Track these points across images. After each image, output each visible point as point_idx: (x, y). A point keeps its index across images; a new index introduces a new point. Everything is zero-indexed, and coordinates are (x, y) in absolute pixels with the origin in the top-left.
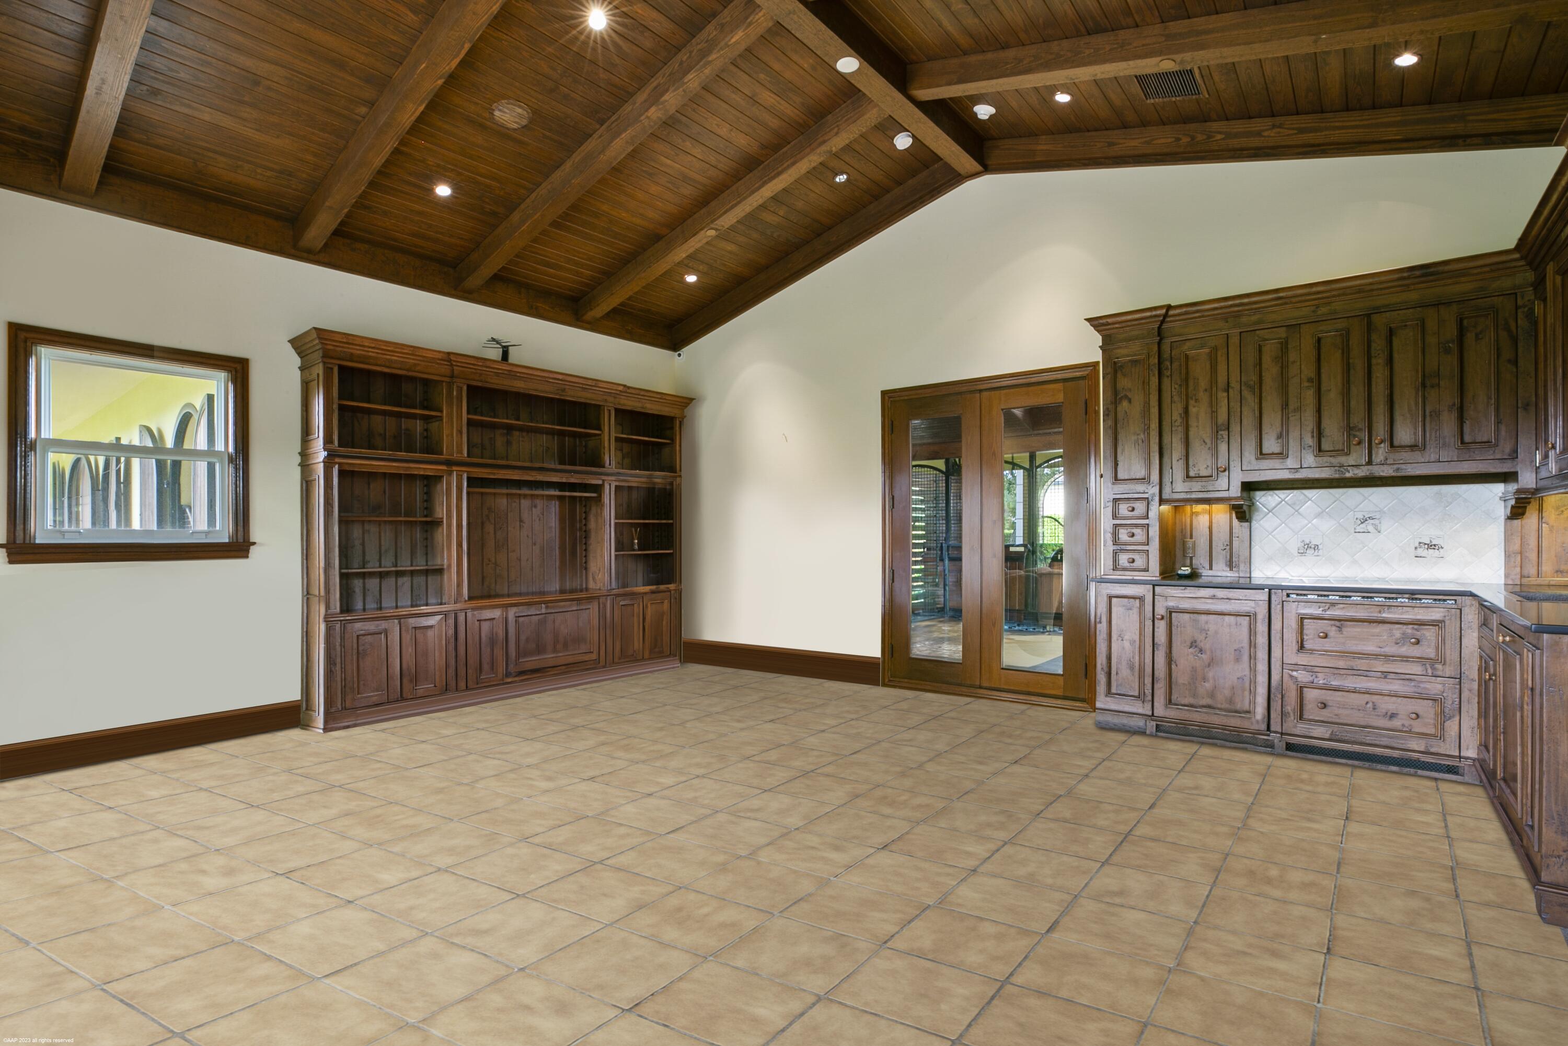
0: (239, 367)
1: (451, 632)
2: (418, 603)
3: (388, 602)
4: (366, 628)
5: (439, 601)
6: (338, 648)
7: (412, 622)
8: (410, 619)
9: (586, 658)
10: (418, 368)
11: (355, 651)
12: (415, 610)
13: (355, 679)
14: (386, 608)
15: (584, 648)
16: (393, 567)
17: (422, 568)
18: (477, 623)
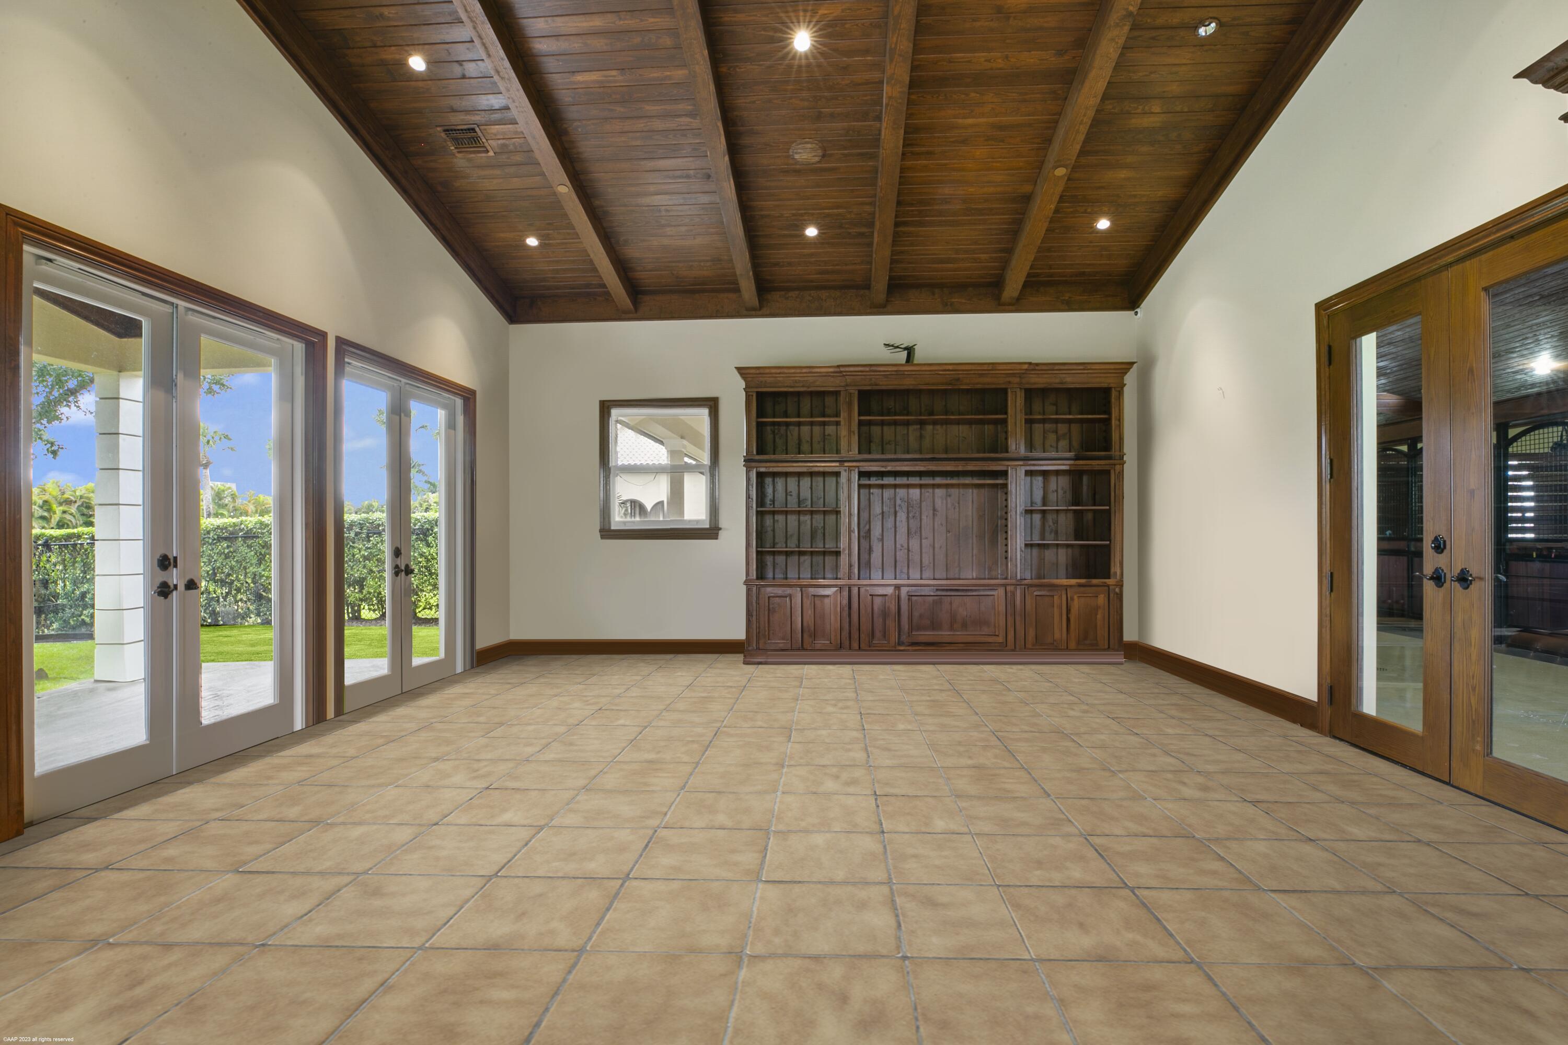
0: (712, 403)
1: (845, 602)
2: (817, 576)
3: (792, 574)
4: (775, 592)
5: (835, 576)
6: (754, 604)
7: (812, 591)
8: (810, 589)
9: (990, 639)
10: (818, 383)
11: (767, 608)
12: (814, 582)
13: (767, 629)
14: (791, 578)
15: (986, 630)
16: (797, 548)
17: (820, 550)
18: (870, 598)
